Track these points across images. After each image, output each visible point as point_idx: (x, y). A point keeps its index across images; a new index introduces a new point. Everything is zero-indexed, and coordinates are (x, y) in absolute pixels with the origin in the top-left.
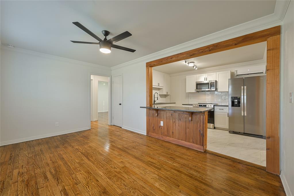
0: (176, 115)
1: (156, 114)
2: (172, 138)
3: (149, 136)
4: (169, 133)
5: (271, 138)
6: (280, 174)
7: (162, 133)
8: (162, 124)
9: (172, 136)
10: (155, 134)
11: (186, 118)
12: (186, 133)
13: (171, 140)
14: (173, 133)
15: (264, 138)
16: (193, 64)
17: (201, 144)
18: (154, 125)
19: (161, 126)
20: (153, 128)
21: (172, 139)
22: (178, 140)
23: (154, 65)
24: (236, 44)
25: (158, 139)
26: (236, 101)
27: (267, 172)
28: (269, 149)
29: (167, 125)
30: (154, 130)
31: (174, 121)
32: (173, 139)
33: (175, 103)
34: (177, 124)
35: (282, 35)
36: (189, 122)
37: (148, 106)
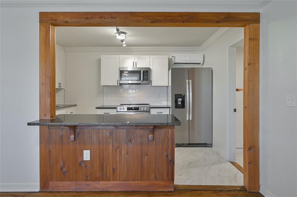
0: (122, 132)
1: (72, 137)
2: (113, 180)
3: (50, 190)
4: (105, 172)
5: (252, 148)
6: (260, 190)
7: (87, 176)
8: (87, 155)
9: (112, 177)
10: (67, 183)
11: (142, 137)
12: (142, 167)
13: (110, 185)
14: (114, 170)
15: (208, 146)
16: (125, 35)
17: (170, 178)
18: (64, 164)
19: (84, 161)
20: (62, 169)
21: (113, 182)
22: (126, 182)
23: (67, 22)
24: (217, 22)
25: (78, 192)
26: (181, 100)
27: (249, 192)
28: (250, 163)
29: (99, 156)
30: (64, 173)
31: (118, 145)
32: (115, 182)
33: (76, 105)
34: (123, 151)
35: (261, 25)
36: (148, 144)
37: (45, 118)
